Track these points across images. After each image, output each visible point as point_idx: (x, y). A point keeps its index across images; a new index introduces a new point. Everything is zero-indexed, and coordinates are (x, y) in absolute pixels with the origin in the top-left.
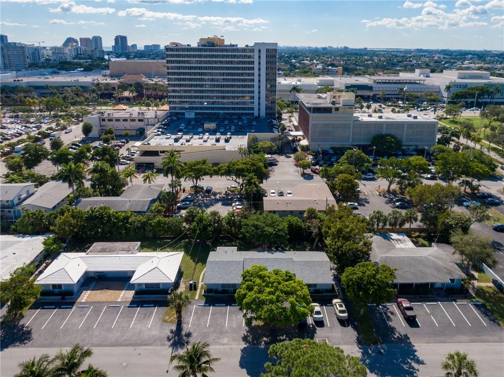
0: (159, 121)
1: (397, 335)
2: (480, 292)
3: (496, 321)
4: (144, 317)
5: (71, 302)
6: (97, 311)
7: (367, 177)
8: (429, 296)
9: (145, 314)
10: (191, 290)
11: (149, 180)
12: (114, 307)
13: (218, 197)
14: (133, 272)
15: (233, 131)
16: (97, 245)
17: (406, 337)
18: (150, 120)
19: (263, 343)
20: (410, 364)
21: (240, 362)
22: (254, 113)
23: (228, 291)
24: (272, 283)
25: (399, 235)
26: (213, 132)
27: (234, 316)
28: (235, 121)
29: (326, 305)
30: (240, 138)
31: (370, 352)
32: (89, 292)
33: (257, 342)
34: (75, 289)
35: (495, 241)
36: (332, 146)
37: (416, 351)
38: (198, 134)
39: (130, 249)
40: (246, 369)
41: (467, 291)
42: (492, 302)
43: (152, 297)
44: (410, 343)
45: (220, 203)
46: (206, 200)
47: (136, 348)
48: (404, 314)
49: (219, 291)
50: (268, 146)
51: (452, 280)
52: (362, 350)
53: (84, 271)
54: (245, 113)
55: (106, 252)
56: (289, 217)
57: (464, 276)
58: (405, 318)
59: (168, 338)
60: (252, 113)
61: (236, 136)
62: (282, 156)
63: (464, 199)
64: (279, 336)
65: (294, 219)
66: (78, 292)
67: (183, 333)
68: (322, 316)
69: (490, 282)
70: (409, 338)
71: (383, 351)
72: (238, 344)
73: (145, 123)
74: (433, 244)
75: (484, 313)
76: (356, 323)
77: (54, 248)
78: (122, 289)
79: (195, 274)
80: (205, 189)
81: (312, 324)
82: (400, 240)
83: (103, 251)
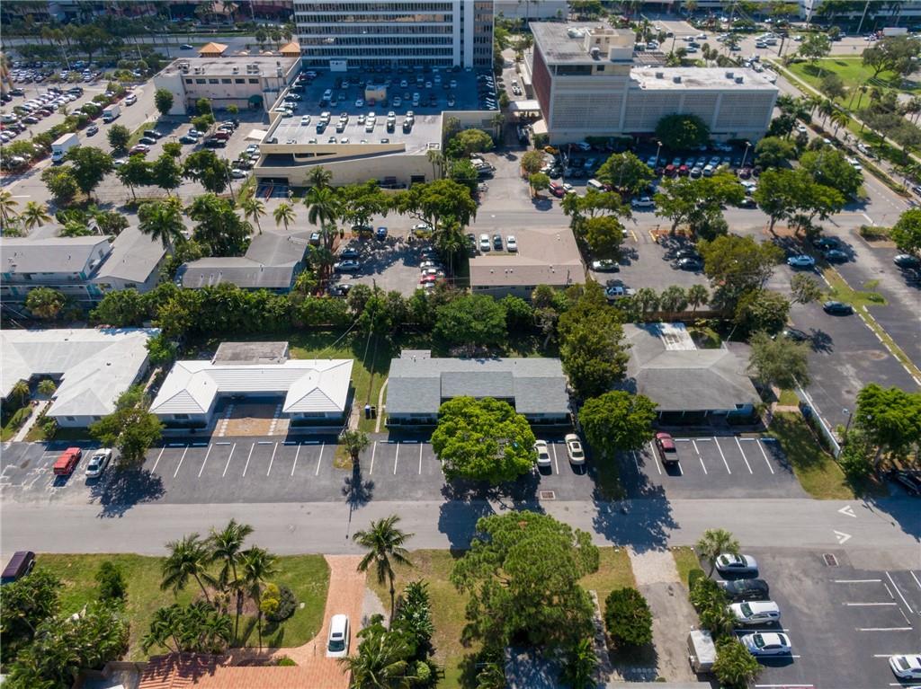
0: (285, 83)
1: (649, 486)
2: (777, 422)
3: (789, 466)
4: (309, 460)
5: (204, 438)
6: (242, 451)
7: (641, 204)
8: (703, 427)
9: (309, 455)
10: (368, 418)
11: (285, 218)
12: (264, 444)
13: (397, 247)
14: (286, 393)
15: (416, 104)
16: (225, 348)
17: (661, 489)
18: (270, 82)
19: (469, 497)
20: (660, 528)
21: (440, 524)
22: (452, 60)
23: (420, 420)
24: (482, 426)
25: (674, 326)
26: (381, 107)
27: (429, 458)
28: (419, 80)
29: (556, 442)
30: (429, 122)
31: (610, 511)
32: (226, 421)
33: (461, 496)
34: (207, 419)
35: (822, 331)
36: (587, 135)
37: (670, 510)
38: (356, 111)
39: (274, 354)
40: (448, 534)
41: (759, 420)
42: (790, 437)
43: (315, 430)
44: (665, 498)
45: (401, 261)
46: (379, 253)
47: (303, 504)
48: (662, 456)
49: (408, 421)
50: (478, 142)
51: (739, 406)
52: (598, 509)
53: (215, 392)
54: (437, 60)
55: (241, 359)
56: (509, 299)
57: (758, 400)
58: (663, 462)
59: (344, 490)
60: (449, 60)
61: (422, 117)
62: (501, 155)
63: (792, 249)
64: (490, 488)
65: (518, 303)
66: (211, 421)
67: (363, 483)
68: (549, 460)
69: (794, 405)
70: (663, 491)
71: (626, 509)
72: (437, 500)
73: (261, 88)
74: (723, 343)
75: (775, 455)
76: (595, 469)
77: (164, 356)
78: (272, 417)
79: (372, 390)
80: (376, 231)
81: (535, 471)
82: (674, 336)
83: (235, 357)
